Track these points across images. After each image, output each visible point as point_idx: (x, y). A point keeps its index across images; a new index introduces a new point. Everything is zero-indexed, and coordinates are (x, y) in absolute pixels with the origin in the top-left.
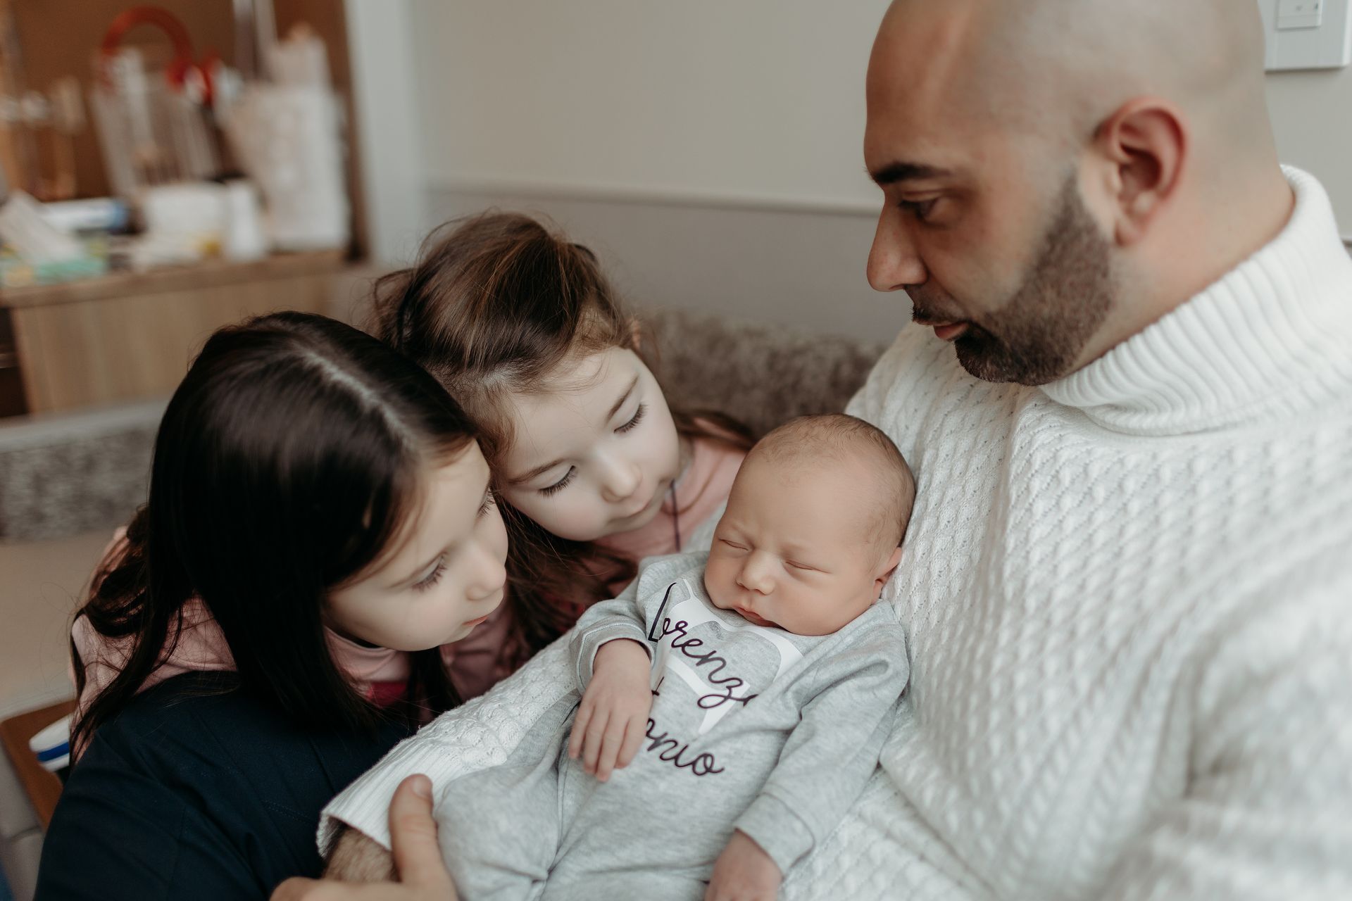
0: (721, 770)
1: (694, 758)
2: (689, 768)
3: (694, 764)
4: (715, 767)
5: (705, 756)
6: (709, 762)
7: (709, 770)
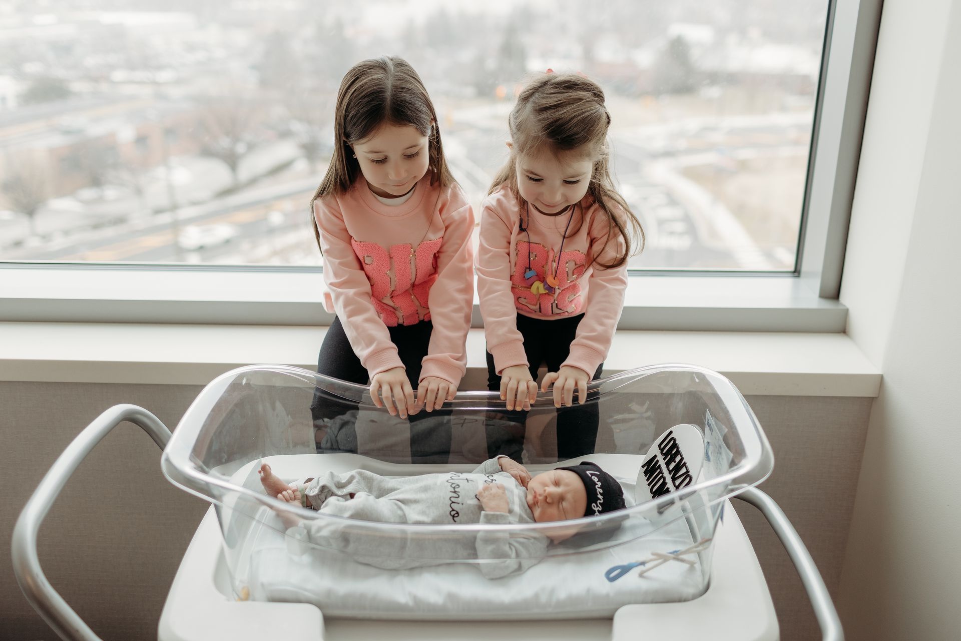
0: (455, 521)
1: (455, 509)
2: (451, 509)
3: (453, 510)
4: (455, 519)
5: (457, 513)
6: (456, 515)
7: (453, 517)
